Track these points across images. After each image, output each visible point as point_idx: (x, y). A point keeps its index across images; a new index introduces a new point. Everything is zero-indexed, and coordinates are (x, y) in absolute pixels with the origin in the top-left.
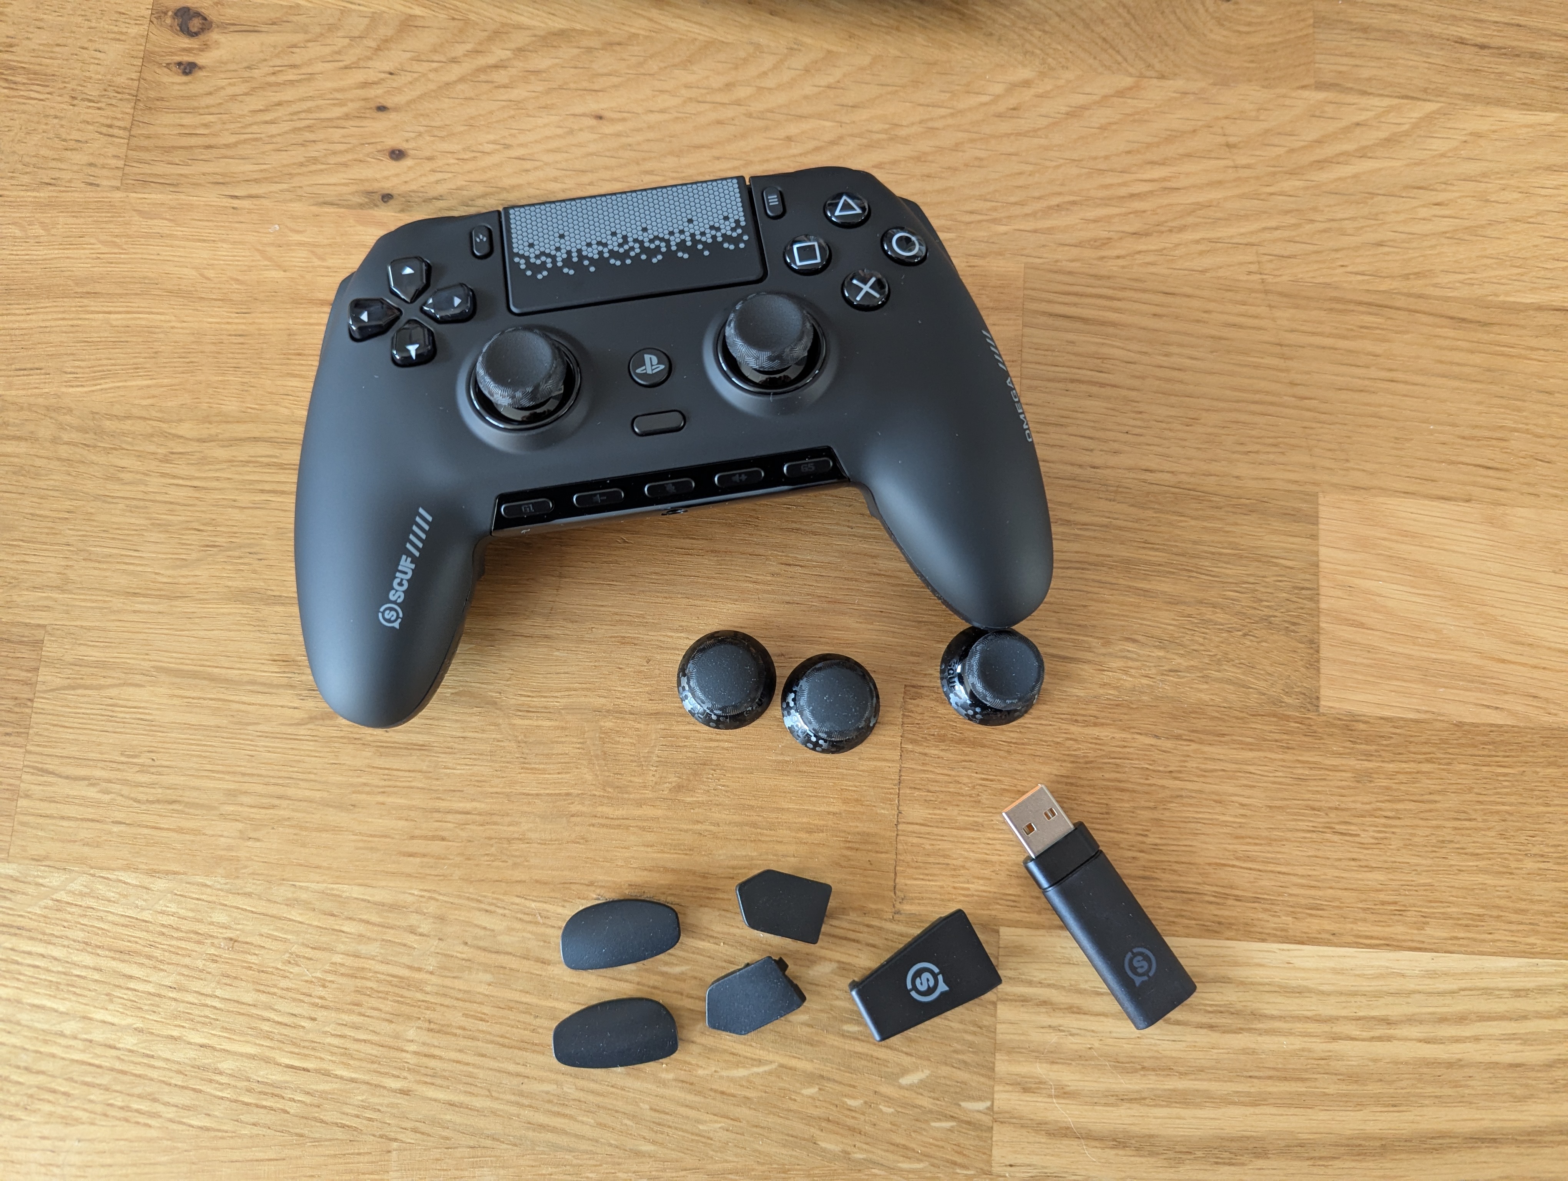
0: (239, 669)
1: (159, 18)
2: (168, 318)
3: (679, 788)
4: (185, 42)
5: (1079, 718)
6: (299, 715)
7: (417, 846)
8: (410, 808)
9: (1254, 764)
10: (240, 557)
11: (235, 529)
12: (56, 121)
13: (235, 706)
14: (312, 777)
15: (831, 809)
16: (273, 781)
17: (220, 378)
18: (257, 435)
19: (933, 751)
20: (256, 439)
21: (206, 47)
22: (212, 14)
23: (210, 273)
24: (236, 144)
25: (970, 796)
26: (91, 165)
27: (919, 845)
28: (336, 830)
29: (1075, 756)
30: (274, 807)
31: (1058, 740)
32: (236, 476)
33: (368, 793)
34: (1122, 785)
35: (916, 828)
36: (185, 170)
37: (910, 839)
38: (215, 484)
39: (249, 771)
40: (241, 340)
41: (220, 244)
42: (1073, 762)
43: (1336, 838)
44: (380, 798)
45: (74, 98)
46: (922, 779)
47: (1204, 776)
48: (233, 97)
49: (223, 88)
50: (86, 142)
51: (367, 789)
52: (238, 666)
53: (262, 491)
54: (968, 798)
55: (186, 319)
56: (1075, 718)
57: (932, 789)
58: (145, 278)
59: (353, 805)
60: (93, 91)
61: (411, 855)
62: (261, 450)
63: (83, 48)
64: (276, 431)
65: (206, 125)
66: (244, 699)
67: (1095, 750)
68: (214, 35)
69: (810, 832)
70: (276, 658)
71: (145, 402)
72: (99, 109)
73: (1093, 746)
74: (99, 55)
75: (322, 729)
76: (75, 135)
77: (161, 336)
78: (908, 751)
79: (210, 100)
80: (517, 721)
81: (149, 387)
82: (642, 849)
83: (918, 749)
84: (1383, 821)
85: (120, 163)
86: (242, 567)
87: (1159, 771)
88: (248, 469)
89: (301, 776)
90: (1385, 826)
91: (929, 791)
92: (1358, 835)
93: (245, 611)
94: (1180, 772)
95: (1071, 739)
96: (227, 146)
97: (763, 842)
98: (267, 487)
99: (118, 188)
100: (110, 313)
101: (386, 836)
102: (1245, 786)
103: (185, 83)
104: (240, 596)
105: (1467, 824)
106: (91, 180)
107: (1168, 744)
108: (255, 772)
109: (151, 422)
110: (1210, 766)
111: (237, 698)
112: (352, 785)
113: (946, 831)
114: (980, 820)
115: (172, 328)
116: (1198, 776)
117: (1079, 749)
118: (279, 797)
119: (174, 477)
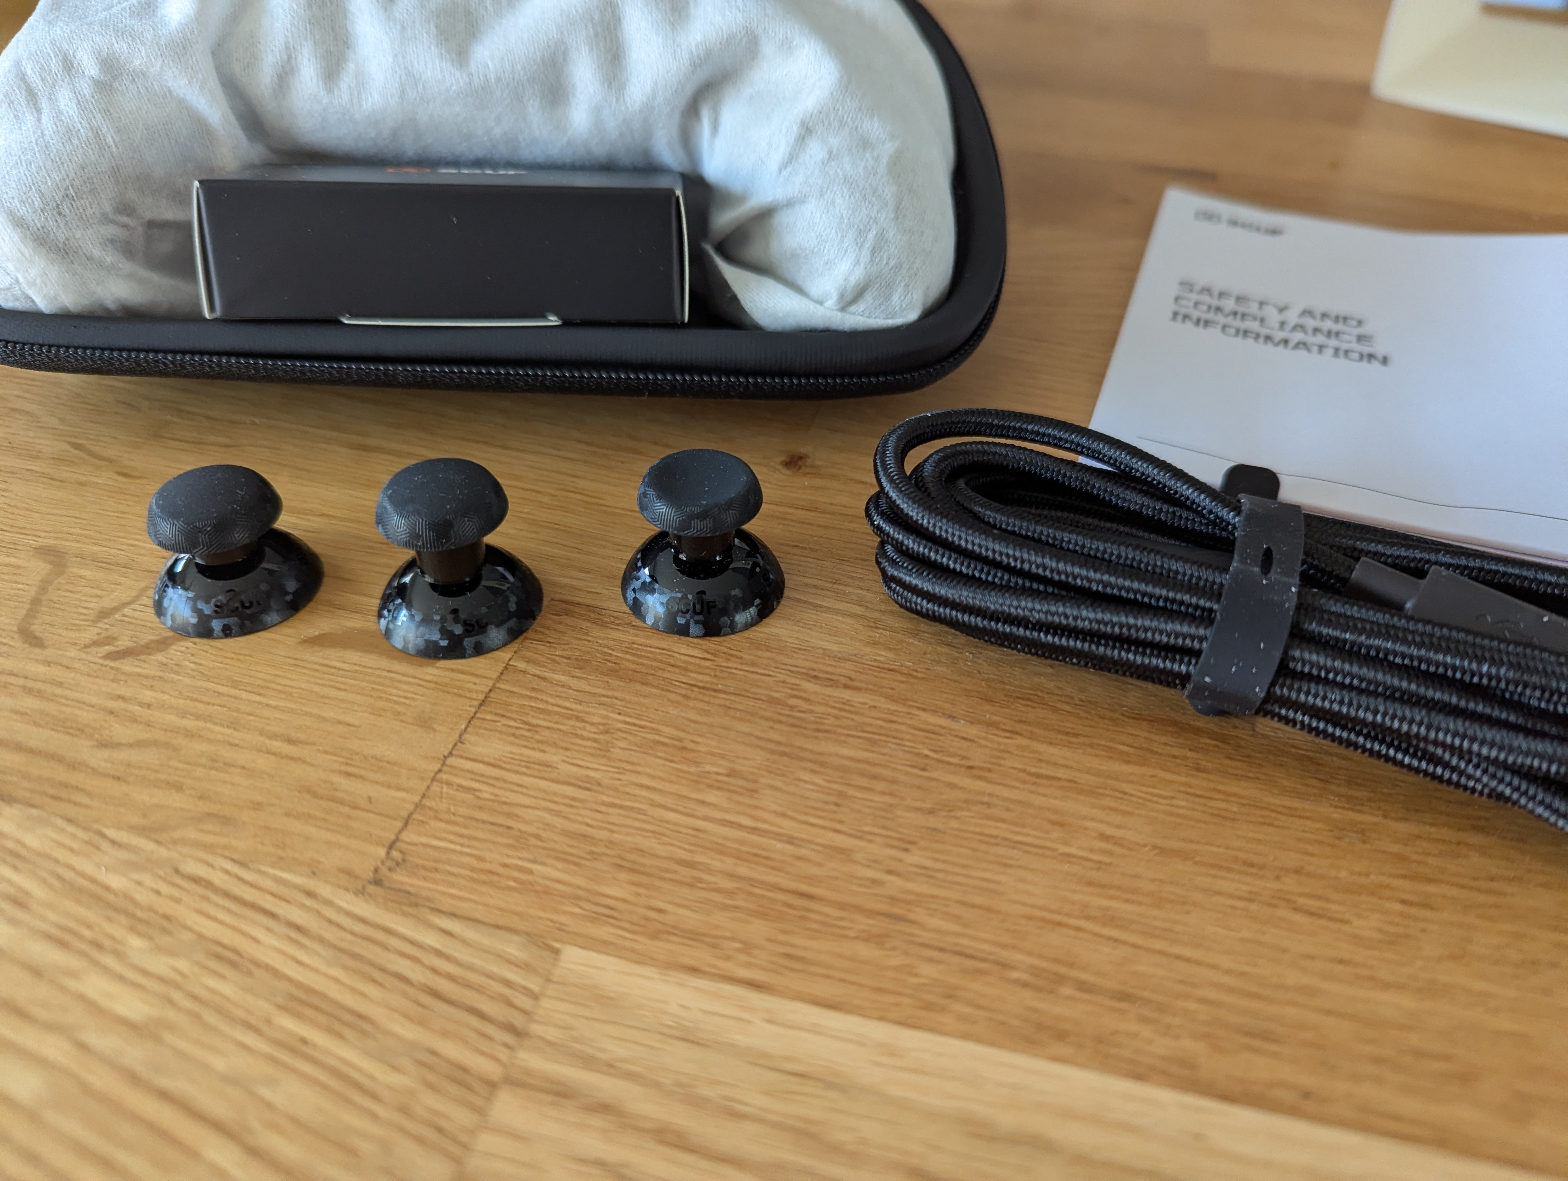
3: (124, 654)
5: (821, 675)
9: (1133, 782)
15: (348, 718)
19: (559, 678)
25: (595, 741)
27: (473, 791)
29: (801, 719)
34: (877, 770)
35: (479, 768)
37: (459, 781)
42: (794, 726)
43: (1299, 918)
46: (523, 707)
47: (1036, 784)
54: (587, 743)
56: (812, 673)
57: (534, 721)
67: (838, 717)
69: (290, 741)
73: (836, 712)
78: (516, 671)
83: (534, 670)
84: (1397, 906)
87: (948, 763)
90: (1403, 915)
91: (525, 723)
92: (1346, 922)
94: (989, 770)
95: (799, 698)
107: (974, 731)
110: (1046, 771)
113: (526, 780)
114: (597, 775)
116: (1021, 781)
117: (809, 711)
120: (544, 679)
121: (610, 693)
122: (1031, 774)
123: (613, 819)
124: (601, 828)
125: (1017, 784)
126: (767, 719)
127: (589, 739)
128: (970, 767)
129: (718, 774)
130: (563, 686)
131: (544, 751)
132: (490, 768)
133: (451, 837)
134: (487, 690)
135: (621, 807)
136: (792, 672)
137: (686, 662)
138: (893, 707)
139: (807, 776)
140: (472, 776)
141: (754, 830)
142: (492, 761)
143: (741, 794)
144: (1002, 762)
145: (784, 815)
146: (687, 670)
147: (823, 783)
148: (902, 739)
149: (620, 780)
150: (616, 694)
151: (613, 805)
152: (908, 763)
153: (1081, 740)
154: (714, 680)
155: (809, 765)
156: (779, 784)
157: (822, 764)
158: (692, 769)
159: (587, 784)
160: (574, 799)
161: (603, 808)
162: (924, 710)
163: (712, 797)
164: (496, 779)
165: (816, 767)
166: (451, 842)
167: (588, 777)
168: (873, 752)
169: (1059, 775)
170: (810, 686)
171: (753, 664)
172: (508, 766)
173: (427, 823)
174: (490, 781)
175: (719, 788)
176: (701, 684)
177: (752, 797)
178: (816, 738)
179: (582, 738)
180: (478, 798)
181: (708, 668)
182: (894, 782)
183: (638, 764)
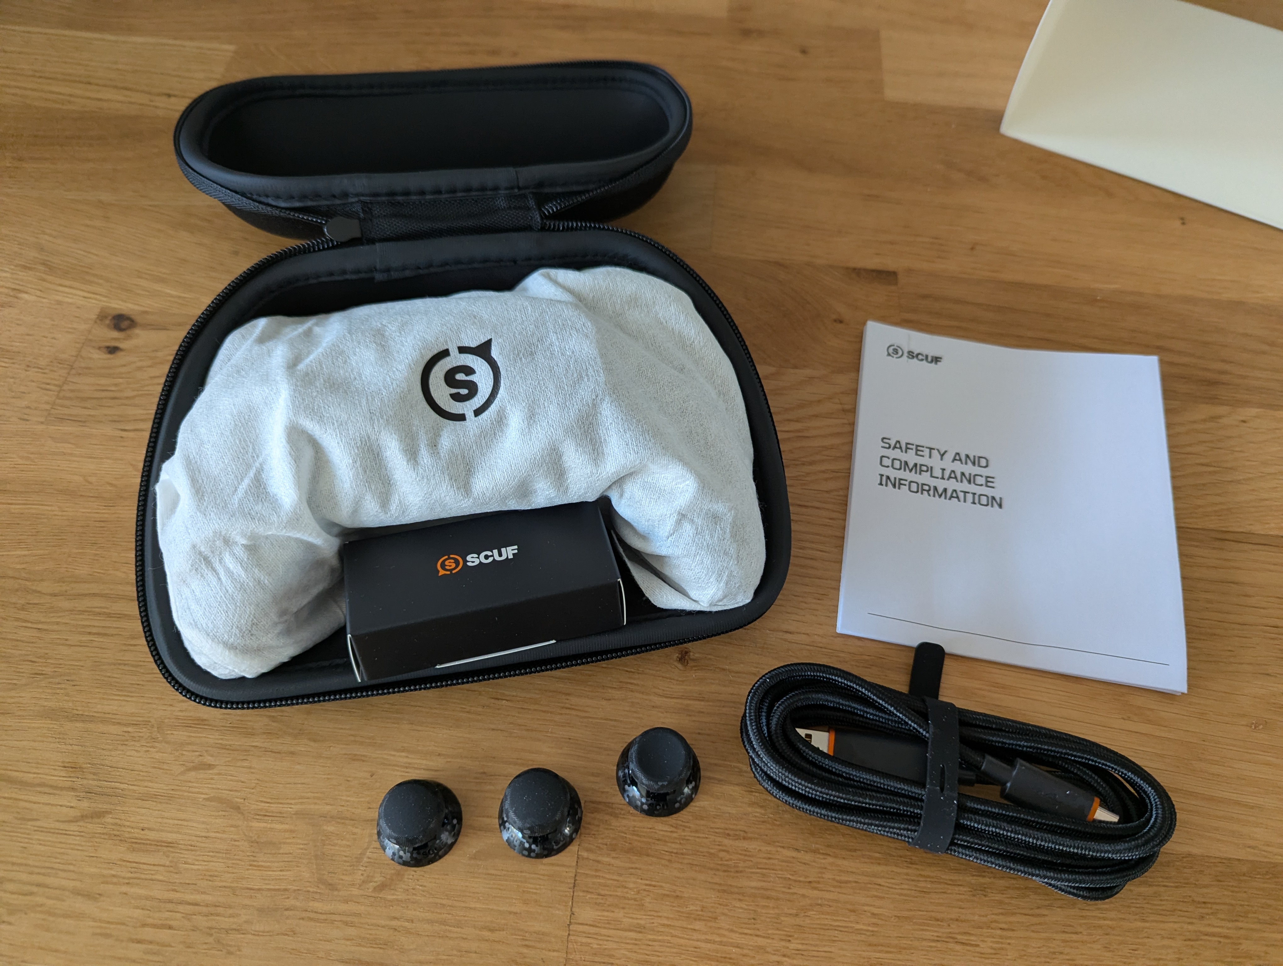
0: (34, 773)
1: (101, 320)
2: (53, 508)
3: (382, 887)
4: (115, 334)
5: (731, 833)
6: (73, 813)
7: (148, 933)
8: (147, 898)
9: (883, 877)
10: (59, 683)
11: (61, 662)
12: (12, 380)
13: (22, 804)
14: (71, 868)
15: (513, 909)
16: (37, 870)
17: (80, 551)
18: (98, 592)
19: (606, 859)
20: (94, 595)
21: (129, 337)
22: (138, 319)
23: (93, 479)
24: (134, 397)
25: (635, 900)
26: (28, 407)
27: (588, 944)
28: (80, 916)
29: (727, 866)
30: (31, 894)
31: (712, 851)
32: (72, 622)
33: (115, 884)
34: (768, 893)
35: (585, 928)
36: (92, 412)
37: (579, 939)
38: (55, 627)
39: (19, 861)
40: (103, 524)
41: (105, 460)
42: (725, 871)
43: (958, 947)
44: (124, 889)
45: (28, 366)
46: (594, 883)
47: (840, 887)
48: (140, 368)
49: (135, 362)
50: (29, 393)
51: (115, 880)
52: (35, 770)
53: (90, 633)
54: (632, 902)
55: (66, 509)
56: (727, 832)
57: (602, 892)
58: (45, 481)
59: (99, 894)
60: (43, 362)
61: (139, 942)
62: (97, 603)
63: (44, 337)
64: (111, 590)
65: (116, 385)
66: (33, 798)
67: (744, 861)
68: (137, 331)
69: (492, 930)
70: (67, 765)
71: (18, 566)
72: (44, 373)
73: (743, 857)
74: (54, 341)
75: (90, 826)
76: (23, 389)
77: (45, 520)
78: (583, 859)
79: (123, 370)
80: (255, 824)
81: (25, 556)
82: (343, 942)
83: (592, 856)
84: (999, 932)
85: (48, 407)
86: (58, 691)
87: (800, 881)
88: (84, 617)
89: (61, 867)
90: (1001, 937)
91: (599, 895)
92: (977, 946)
93: (52, 726)
94: (819, 882)
95: (723, 851)
96: (127, 398)
97: (450, 938)
98: (94, 630)
99: (42, 423)
100: (11, 504)
101: (123, 924)
102: (876, 896)
103: (109, 359)
104: (50, 714)
105: (1074, 937)
106: (26, 417)
107: (808, 857)
108: (23, 861)
109: (20, 581)
110: (844, 878)
111: (26, 798)
112: (104, 876)
113: (611, 932)
114: (642, 922)
115: (55, 515)
116: (835, 887)
117: (731, 860)
118: (38, 885)
119: (26, 621)
120: (598, 862)
121: (633, 866)
122: (837, 881)
123: (657, 948)
124: (653, 955)
125: (832, 889)
126: (712, 869)
127: (632, 899)
128: (810, 882)
130: (609, 865)
131: (613, 912)
134: (574, 875)
135: (659, 941)
136: (716, 833)
137: (663, 836)
140: (585, 935)
141: (721, 943)
142: (591, 923)
143: (711, 921)
144: (824, 876)
145: (732, 931)
146: (666, 841)
150: (637, 866)
151: (654, 941)
153: (859, 853)
154: (681, 846)
157: (743, 894)
159: (640, 929)
162: (783, 847)
163: (698, 925)
165: (741, 897)
167: (638, 924)
169: (850, 879)
171: (697, 831)
175: (700, 920)
176: (675, 851)
177: (715, 922)
178: (737, 877)
179: (629, 899)
181: (676, 838)
182: (778, 899)
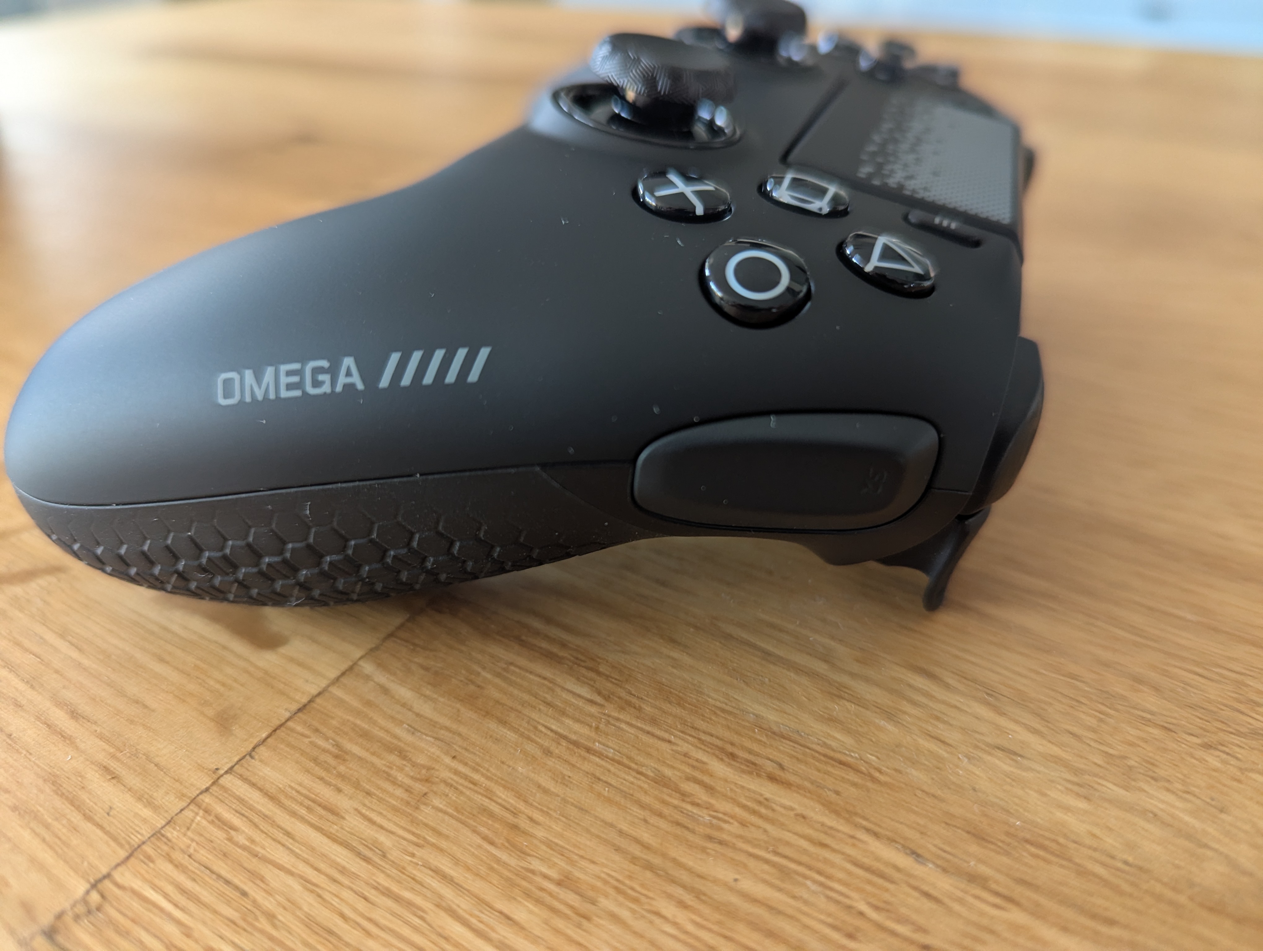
129: (545, 877)
132: (265, 800)
133: (169, 889)
138: (831, 821)
139: (669, 909)
147: (690, 928)
148: (829, 877)
149: (413, 855)
152: (830, 920)
155: (679, 892)
156: (625, 914)
158: (513, 862)
160: (343, 871)
161: (372, 894)
164: (265, 817)
166: (166, 896)
168: (780, 890)
170: (719, 768)
172: (288, 803)
173: (152, 861)
174: (256, 819)
180: (230, 839)
183: (447, 837)
